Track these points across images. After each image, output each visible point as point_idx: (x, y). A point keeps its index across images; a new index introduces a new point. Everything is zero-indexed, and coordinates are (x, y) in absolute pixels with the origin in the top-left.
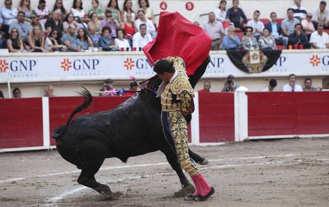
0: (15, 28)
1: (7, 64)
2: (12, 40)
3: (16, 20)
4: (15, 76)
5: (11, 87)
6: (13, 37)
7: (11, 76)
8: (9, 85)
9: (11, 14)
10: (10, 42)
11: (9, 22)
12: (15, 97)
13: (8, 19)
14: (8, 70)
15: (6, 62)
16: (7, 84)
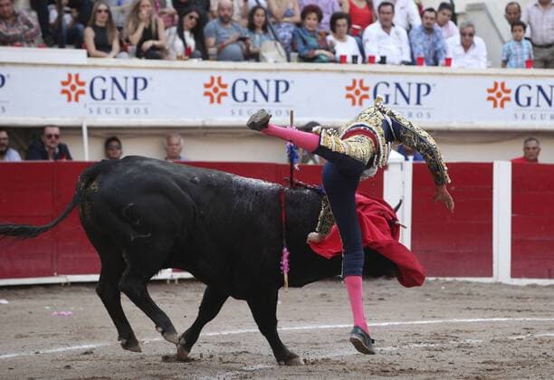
1: (82, 84)
2: (95, 28)
5: (88, 135)
6: (98, 24)
8: (85, 131)
10: (89, 34)
15: (81, 80)
16: (80, 128)
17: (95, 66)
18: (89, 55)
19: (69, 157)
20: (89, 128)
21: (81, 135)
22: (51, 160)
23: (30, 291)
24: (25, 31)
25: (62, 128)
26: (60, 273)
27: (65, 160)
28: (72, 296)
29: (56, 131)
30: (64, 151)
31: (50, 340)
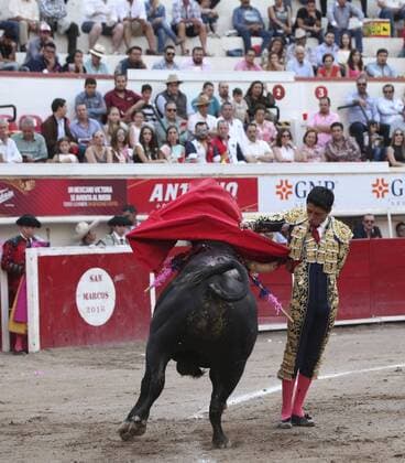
0: (399, 129)
1: (387, 185)
3: (400, 117)
4: (398, 203)
5: (392, 220)
6: (396, 144)
7: (393, 203)
8: (389, 218)
9: (393, 108)
10: (391, 151)
11: (389, 121)
12: (399, 235)
13: (389, 115)
14: (389, 195)
15: (385, 182)
16: (386, 216)
17: (395, 173)
18: (390, 165)
19: (380, 236)
20: (392, 216)
21: (387, 220)
22: (369, 238)
23: (357, 328)
24: (349, 153)
25: (376, 216)
26: (377, 315)
27: (377, 238)
28: (385, 330)
29: (372, 218)
30: (377, 232)
31: (373, 362)
